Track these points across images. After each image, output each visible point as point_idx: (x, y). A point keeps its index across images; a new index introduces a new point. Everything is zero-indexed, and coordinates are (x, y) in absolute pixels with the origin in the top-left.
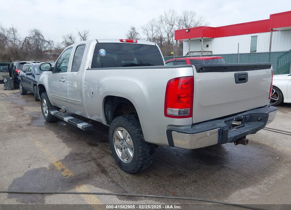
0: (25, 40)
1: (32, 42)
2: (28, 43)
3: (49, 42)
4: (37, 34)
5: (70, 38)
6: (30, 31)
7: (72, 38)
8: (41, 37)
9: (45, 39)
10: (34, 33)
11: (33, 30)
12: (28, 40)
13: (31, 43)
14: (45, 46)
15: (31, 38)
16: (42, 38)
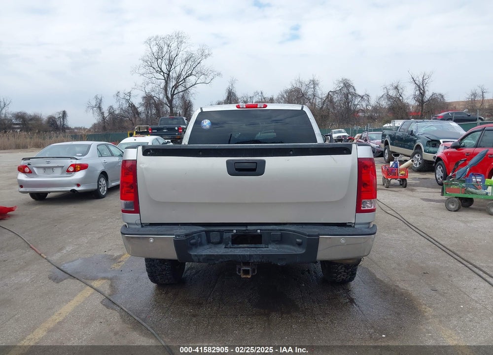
0: (327, 97)
1: (336, 98)
2: (331, 101)
3: (362, 97)
4: (347, 85)
5: (396, 88)
6: (336, 82)
7: (398, 88)
8: (351, 90)
9: (357, 93)
10: (342, 85)
11: (341, 80)
12: (331, 97)
13: (335, 100)
14: (356, 103)
15: (336, 93)
16: (353, 91)
